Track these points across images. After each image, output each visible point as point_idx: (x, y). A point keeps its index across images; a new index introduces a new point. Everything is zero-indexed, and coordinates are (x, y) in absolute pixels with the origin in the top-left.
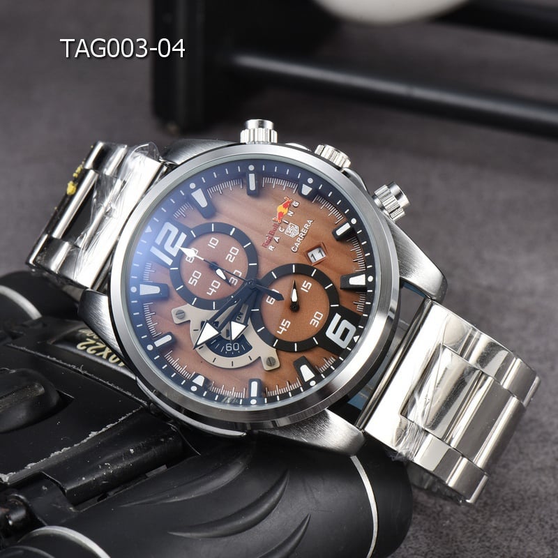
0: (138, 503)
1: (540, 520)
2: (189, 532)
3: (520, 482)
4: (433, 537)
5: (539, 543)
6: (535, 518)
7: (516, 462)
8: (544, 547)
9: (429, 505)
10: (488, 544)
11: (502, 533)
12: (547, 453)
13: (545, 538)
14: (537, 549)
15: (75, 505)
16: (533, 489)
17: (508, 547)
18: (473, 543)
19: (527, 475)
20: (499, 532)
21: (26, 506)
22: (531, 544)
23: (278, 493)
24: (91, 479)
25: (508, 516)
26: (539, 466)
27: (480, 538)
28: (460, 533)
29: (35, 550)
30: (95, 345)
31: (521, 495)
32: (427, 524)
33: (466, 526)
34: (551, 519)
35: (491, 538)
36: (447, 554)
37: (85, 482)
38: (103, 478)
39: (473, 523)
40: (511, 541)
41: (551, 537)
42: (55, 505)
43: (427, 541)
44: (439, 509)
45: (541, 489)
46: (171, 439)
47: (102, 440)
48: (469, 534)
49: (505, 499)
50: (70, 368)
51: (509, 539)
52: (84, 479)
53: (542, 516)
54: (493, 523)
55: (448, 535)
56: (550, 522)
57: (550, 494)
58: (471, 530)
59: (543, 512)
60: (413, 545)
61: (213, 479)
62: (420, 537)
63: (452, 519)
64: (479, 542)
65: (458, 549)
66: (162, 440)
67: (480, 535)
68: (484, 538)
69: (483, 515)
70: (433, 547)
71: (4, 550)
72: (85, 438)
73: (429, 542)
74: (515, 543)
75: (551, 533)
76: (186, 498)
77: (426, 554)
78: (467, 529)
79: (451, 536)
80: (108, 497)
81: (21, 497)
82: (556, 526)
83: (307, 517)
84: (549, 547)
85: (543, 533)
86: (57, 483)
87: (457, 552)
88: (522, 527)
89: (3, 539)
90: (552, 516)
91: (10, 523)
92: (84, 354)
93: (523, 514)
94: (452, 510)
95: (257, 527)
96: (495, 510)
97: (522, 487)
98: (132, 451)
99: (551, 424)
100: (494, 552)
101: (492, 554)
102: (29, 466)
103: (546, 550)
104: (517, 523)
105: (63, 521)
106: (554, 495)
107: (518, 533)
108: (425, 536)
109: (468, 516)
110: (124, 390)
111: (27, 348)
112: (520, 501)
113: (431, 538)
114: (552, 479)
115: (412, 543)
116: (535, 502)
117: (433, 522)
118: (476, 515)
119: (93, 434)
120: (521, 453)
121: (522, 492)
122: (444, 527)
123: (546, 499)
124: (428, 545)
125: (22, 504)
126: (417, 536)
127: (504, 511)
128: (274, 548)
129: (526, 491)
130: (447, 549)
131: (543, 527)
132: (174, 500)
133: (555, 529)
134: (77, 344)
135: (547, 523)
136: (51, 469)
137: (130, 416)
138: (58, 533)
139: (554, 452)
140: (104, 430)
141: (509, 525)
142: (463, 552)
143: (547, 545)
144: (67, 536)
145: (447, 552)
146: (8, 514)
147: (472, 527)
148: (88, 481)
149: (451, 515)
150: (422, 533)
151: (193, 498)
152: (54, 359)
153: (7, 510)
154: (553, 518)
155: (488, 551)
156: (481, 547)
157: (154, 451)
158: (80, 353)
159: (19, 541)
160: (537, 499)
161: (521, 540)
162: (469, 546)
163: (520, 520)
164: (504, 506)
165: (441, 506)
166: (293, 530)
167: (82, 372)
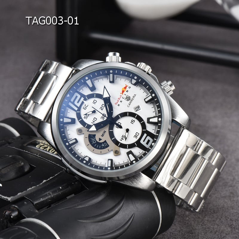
0: (64, 208)
1: (226, 217)
2: (86, 220)
3: (216, 202)
4: (182, 224)
5: (226, 226)
6: (223, 216)
7: (214, 194)
8: (228, 228)
9: (180, 212)
10: (205, 227)
11: (210, 222)
12: (227, 191)
13: (228, 224)
14: (225, 229)
15: (38, 210)
16: (222, 205)
17: (213, 228)
18: (199, 226)
19: (219, 199)
20: (209, 222)
21: (18, 210)
22: (222, 227)
23: (121, 204)
24: (44, 199)
25: (212, 216)
26: (224, 196)
27: (201, 224)
28: (193, 223)
29: (23, 228)
30: (43, 146)
31: (217, 207)
32: (179, 219)
33: (195, 220)
34: (230, 217)
35: (206, 225)
36: (188, 231)
37: (42, 200)
38: (49, 199)
39: (198, 218)
40: (214, 225)
41: (230, 223)
42: (30, 210)
43: (179, 226)
44: (184, 213)
45: (225, 205)
46: (76, 183)
47: (48, 184)
48: (197, 223)
49: (211, 209)
50: (34, 155)
51: (213, 225)
52: (41, 199)
53: (226, 216)
54: (206, 218)
55: (188, 223)
56: (230, 218)
57: (229, 207)
58: (197, 221)
59: (227, 214)
60: (174, 228)
61: (95, 199)
62: (176, 224)
63: (189, 217)
64: (201, 226)
65: (193, 229)
66: (73, 183)
67: (201, 223)
68: (203, 225)
69: (202, 215)
70: (182, 228)
71: (10, 228)
72: (41, 183)
73: (180, 226)
74: (216, 226)
75: (230, 222)
76: (84, 206)
77: (180, 231)
78: (196, 221)
79: (189, 224)
80: (51, 207)
81: (16, 206)
82: (232, 219)
83: (133, 214)
84: (230, 228)
85: (227, 222)
86: (30, 201)
87: (192, 230)
88: (218, 220)
89: (9, 223)
90: (230, 215)
91: (12, 217)
92: (39, 150)
93: (219, 215)
94: (189, 214)
95: (113, 218)
96: (207, 213)
97: (217, 204)
98: (61, 188)
99: (228, 179)
100: (207, 230)
101: (207, 231)
102: (19, 194)
103: (229, 229)
104: (216, 219)
105: (34, 216)
106: (231, 207)
107: (217, 222)
108: (179, 224)
109: (196, 216)
110: (56, 163)
111: (15, 147)
112: (217, 210)
113: (181, 224)
114: (230, 201)
115: (173, 227)
116: (223, 210)
117: (182, 218)
118: (199, 215)
119: (45, 181)
120: (216, 190)
121: (217, 206)
122: (186, 220)
123: (227, 209)
124: (180, 227)
125: (16, 209)
126: (175, 224)
127: (210, 214)
128: (120, 227)
129: (219, 206)
130: (188, 229)
131: (227, 220)
132: (79, 207)
133: (232, 220)
134: (36, 145)
135: (228, 218)
136: (28, 195)
137: (59, 174)
138: (32, 221)
139: (229, 190)
140: (49, 179)
141: (213, 219)
142: (194, 230)
143: (229, 227)
144: (36, 222)
145: (188, 230)
146: (11, 213)
147: (198, 220)
148: (43, 200)
149: (189, 215)
150: (177, 222)
151: (87, 207)
152: (27, 152)
153: (11, 212)
154: (231, 216)
155: (205, 230)
156: (202, 228)
157: (70, 188)
158: (37, 149)
159: (16, 224)
160: (224, 209)
161: (218, 225)
162: (197, 228)
163: (217, 217)
164: (210, 212)
165: (184, 212)
166: (128, 220)
167: (39, 157)
